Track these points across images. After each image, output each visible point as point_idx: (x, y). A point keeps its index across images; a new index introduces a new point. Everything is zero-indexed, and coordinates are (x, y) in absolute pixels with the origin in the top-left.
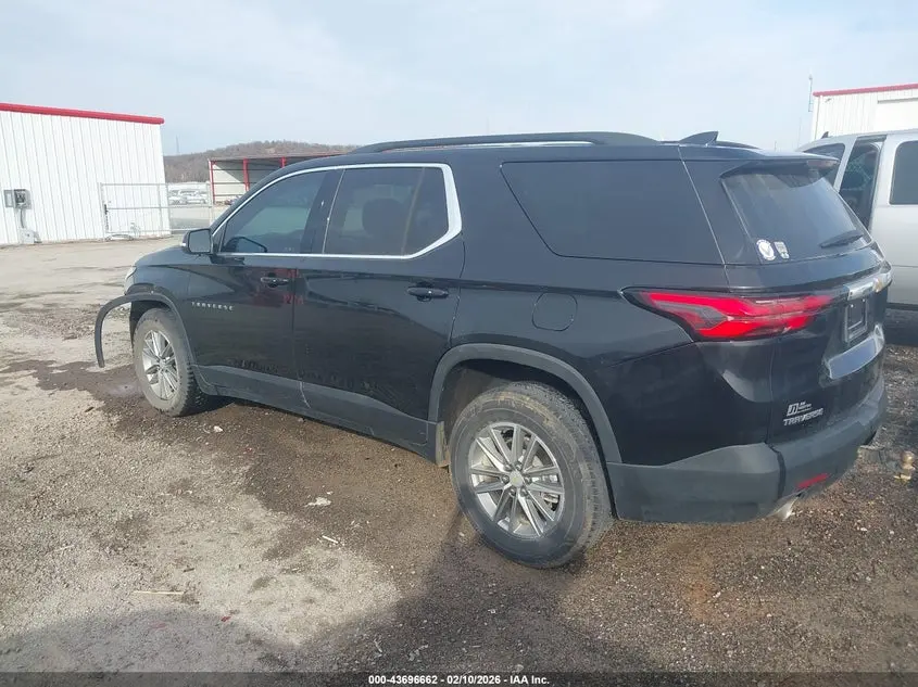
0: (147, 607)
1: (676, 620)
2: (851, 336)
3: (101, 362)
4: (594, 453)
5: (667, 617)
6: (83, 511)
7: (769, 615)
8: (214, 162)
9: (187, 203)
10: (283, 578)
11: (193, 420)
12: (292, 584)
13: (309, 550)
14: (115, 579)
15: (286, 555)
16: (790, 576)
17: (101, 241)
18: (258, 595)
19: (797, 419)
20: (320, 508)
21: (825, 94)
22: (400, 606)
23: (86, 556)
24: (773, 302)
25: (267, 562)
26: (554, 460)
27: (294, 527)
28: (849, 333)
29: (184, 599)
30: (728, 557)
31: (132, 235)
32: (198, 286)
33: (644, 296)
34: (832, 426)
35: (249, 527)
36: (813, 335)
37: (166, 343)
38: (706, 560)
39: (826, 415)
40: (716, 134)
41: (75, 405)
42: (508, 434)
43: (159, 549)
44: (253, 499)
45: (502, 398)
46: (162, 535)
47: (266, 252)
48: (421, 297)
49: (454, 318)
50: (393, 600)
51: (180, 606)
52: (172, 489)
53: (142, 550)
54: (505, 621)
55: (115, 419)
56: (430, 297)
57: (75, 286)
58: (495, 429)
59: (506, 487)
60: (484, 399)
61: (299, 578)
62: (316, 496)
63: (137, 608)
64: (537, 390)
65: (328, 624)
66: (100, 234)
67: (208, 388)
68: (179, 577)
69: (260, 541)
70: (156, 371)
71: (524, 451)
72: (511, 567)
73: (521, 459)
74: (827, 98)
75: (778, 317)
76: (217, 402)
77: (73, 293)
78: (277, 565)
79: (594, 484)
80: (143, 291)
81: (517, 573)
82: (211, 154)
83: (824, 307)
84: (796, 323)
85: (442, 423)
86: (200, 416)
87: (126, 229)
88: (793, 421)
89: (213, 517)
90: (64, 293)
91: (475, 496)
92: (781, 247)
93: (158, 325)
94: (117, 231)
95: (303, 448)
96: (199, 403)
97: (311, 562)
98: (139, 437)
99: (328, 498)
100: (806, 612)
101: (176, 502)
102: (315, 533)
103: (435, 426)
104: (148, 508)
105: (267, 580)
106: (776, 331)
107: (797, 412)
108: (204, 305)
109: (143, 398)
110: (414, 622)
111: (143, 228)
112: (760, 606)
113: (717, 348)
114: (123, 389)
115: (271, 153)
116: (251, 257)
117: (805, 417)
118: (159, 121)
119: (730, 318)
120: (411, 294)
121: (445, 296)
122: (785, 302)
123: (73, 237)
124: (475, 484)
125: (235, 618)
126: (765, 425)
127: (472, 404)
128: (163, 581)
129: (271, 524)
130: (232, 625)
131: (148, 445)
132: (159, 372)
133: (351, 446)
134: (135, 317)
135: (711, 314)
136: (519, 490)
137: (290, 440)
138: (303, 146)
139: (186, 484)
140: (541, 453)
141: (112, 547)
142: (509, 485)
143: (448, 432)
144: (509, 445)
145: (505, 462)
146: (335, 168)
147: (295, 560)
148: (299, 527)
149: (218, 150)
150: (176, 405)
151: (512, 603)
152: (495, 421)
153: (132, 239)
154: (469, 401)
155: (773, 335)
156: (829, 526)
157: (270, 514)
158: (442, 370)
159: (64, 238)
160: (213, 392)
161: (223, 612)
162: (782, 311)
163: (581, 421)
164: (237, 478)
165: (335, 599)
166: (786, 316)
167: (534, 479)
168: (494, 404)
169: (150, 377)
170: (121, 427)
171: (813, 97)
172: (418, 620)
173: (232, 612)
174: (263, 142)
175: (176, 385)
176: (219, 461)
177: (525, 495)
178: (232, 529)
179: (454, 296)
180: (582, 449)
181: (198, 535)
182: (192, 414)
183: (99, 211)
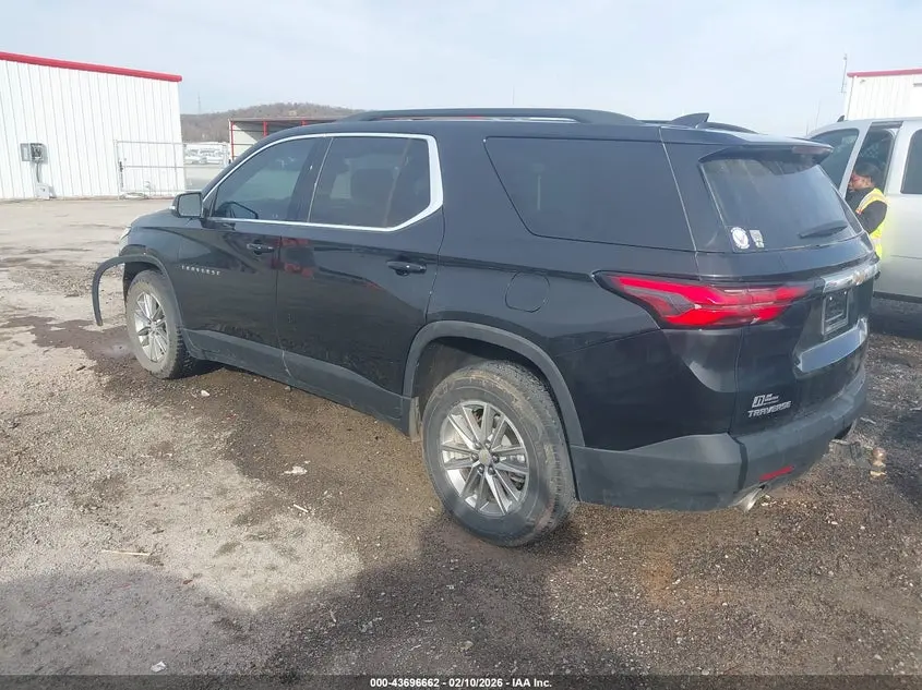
0: (112, 566)
1: (631, 605)
2: (828, 329)
3: (99, 321)
4: (560, 436)
5: (623, 601)
6: (62, 469)
7: (725, 604)
8: (234, 123)
9: (207, 163)
10: (248, 544)
11: (182, 383)
12: (257, 551)
13: (279, 518)
14: (85, 538)
15: (254, 522)
16: (753, 566)
17: (115, 199)
18: (223, 560)
19: (763, 410)
20: (296, 477)
21: (859, 75)
22: (361, 577)
23: (60, 513)
24: (743, 292)
25: (236, 528)
26: (521, 441)
27: (268, 495)
28: (825, 326)
29: (149, 560)
30: (694, 544)
31: (147, 194)
32: (189, 249)
33: (614, 280)
34: (799, 419)
35: (223, 492)
36: (782, 327)
37: (157, 305)
38: (672, 546)
39: (795, 408)
40: (707, 115)
41: (69, 362)
42: (479, 413)
43: (132, 510)
44: (231, 465)
45: (474, 377)
46: (137, 497)
47: (257, 218)
48: (401, 272)
49: (431, 293)
50: (353, 571)
51: (144, 567)
52: (153, 451)
53: (115, 511)
54: (462, 598)
55: (106, 379)
56: (408, 271)
57: (84, 244)
58: (467, 407)
59: (475, 465)
60: (457, 376)
61: (265, 546)
62: (293, 465)
63: (103, 567)
64: (509, 369)
65: (287, 591)
66: (115, 193)
67: (196, 352)
68: (148, 539)
69: (232, 507)
70: (147, 333)
71: (494, 430)
72: (476, 544)
73: (490, 439)
74: (860, 79)
75: (747, 307)
76: (207, 367)
77: (81, 250)
78: (245, 531)
79: (558, 466)
80: (136, 253)
81: (481, 550)
82: (233, 113)
83: (797, 298)
84: (766, 314)
85: (417, 398)
86: (189, 379)
87: (141, 188)
88: (757, 413)
89: (189, 481)
90: (72, 250)
91: (444, 472)
92: (757, 235)
93: (150, 287)
94: (133, 189)
95: (287, 417)
96: (188, 367)
97: (278, 530)
98: (126, 399)
99: (305, 467)
100: (761, 603)
101: (155, 464)
102: (287, 501)
103: (409, 402)
104: (126, 468)
105: (234, 545)
106: (744, 320)
107: (761, 405)
108: (193, 269)
109: (135, 359)
110: (372, 595)
111: (158, 188)
112: (718, 595)
113: (684, 335)
114: (117, 350)
115: (293, 115)
116: (243, 223)
117: (771, 409)
118: (177, 79)
119: (697, 307)
120: (391, 267)
121: (422, 271)
122: (754, 292)
123: (87, 194)
124: (446, 460)
125: (196, 581)
126: (729, 416)
127: (446, 380)
128: (131, 541)
129: (243, 489)
130: (193, 589)
131: (133, 407)
132: (150, 335)
133: (335, 416)
134: (129, 278)
135: (679, 302)
136: (487, 468)
137: (275, 408)
138: (325, 109)
139: (166, 447)
140: (509, 433)
141: (87, 506)
142: (478, 463)
143: (422, 407)
144: (480, 424)
145: (475, 441)
146: (324, 135)
147: (264, 526)
148: (272, 495)
149: (240, 110)
150: (166, 368)
151: (471, 580)
152: (466, 399)
153: (146, 198)
154: (443, 378)
155: (741, 325)
156: (800, 518)
157: (245, 480)
158: (418, 345)
159: (79, 194)
160: (200, 357)
161: (186, 575)
162: (753, 300)
163: (550, 403)
164: (218, 443)
165: (297, 567)
166: (757, 306)
167: (502, 459)
168: (466, 382)
169: (141, 339)
170: (111, 386)
171: (846, 77)
172: (377, 592)
173: (195, 576)
174: (286, 103)
175: (166, 347)
176: (202, 426)
177: (493, 473)
178: (206, 494)
179: (431, 271)
180: (549, 431)
181: (172, 498)
182: (183, 377)
183: (114, 168)
